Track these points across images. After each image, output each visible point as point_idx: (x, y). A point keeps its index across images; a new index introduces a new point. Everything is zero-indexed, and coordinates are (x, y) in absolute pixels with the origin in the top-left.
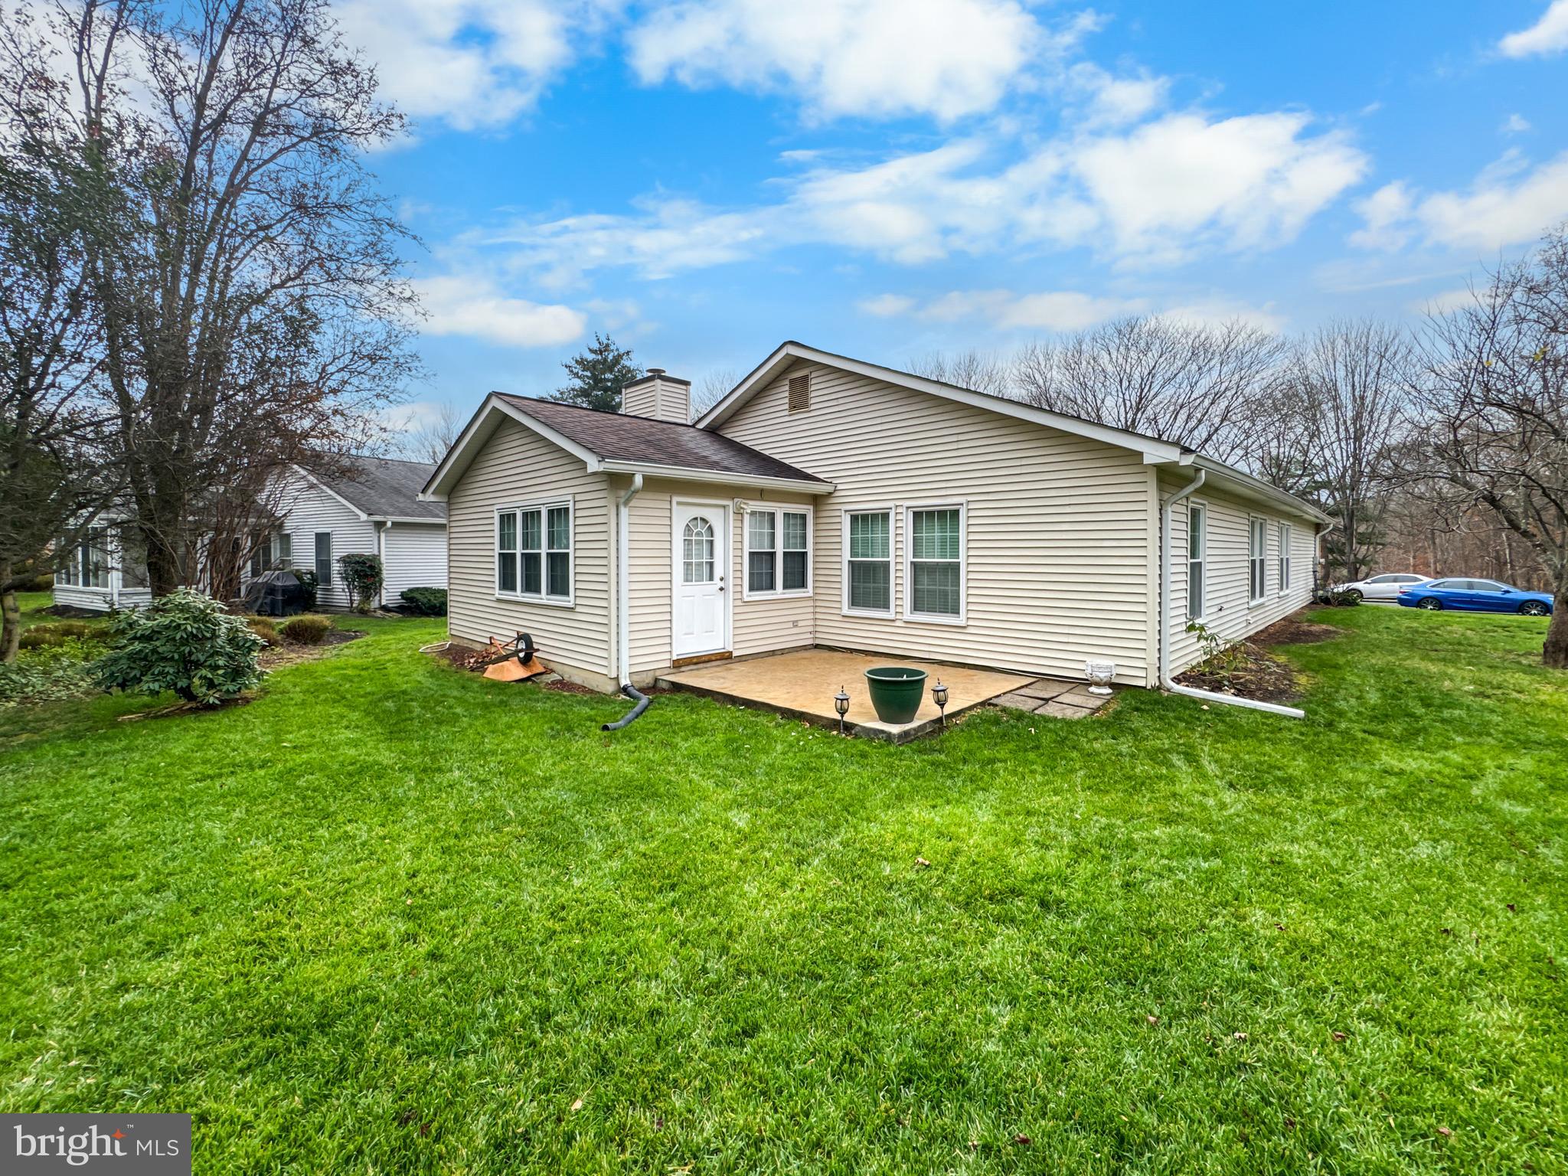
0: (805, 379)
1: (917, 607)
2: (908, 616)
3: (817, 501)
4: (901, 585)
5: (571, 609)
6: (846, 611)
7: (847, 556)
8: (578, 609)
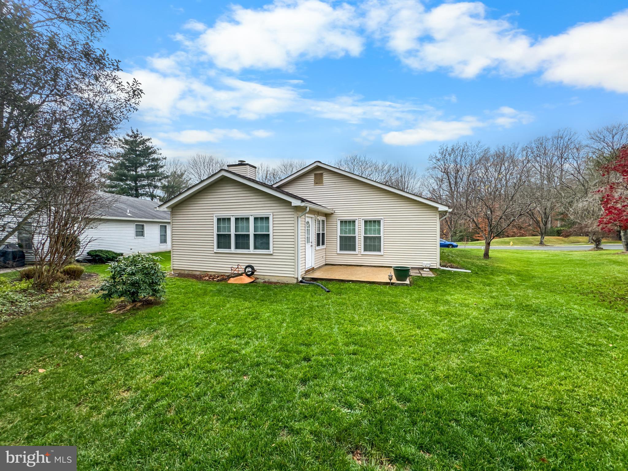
0: (322, 174)
1: (365, 250)
2: (363, 253)
3: (327, 215)
4: (360, 243)
5: (271, 255)
6: (339, 252)
7: (339, 234)
8: (274, 254)
